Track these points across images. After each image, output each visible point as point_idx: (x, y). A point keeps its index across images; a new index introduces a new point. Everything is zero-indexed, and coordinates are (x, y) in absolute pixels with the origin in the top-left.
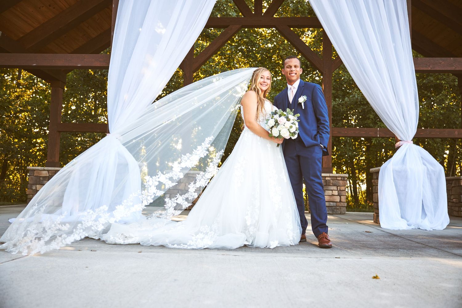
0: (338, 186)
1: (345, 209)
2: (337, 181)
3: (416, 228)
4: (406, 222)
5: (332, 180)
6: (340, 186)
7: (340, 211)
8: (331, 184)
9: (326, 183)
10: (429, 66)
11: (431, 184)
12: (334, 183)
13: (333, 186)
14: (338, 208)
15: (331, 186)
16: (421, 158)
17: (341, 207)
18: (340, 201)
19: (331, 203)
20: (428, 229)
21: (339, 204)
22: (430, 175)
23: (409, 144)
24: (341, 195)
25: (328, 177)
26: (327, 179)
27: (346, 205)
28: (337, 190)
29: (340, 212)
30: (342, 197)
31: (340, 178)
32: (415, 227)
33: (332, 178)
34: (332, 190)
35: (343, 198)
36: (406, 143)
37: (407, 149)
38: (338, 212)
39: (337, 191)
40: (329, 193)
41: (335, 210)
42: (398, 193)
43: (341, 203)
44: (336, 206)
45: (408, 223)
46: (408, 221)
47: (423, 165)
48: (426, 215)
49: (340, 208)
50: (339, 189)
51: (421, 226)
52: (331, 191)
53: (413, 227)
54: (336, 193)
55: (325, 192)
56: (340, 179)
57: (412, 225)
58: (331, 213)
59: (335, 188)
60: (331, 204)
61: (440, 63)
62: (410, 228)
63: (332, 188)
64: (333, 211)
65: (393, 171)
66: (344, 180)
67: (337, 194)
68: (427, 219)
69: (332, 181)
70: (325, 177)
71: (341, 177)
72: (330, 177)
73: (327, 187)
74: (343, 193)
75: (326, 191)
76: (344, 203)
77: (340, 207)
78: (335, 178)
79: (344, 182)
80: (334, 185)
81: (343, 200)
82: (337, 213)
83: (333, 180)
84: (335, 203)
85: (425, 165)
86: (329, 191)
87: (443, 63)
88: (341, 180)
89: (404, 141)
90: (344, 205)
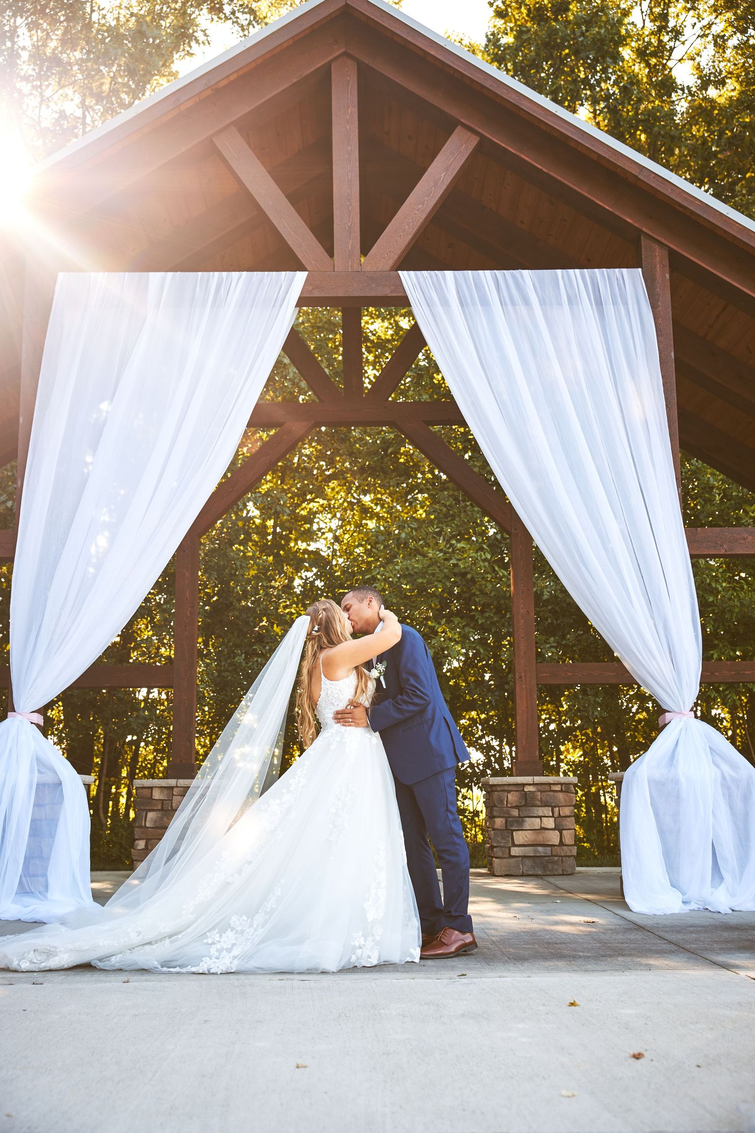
0: (556, 807)
1: (572, 861)
2: (552, 793)
3: (701, 907)
4: (680, 894)
5: (539, 791)
6: (559, 807)
7: (561, 869)
8: (539, 803)
9: (526, 800)
10: (721, 546)
11: (731, 808)
12: (544, 799)
13: (542, 806)
14: (557, 861)
15: (539, 806)
16: (708, 750)
17: (564, 858)
18: (561, 843)
19: (540, 849)
20: (724, 908)
21: (558, 850)
22: (729, 788)
23: (684, 719)
24: (561, 828)
25: (530, 785)
26: (527, 789)
27: (574, 851)
28: (553, 816)
29: (563, 870)
30: (564, 832)
31: (560, 786)
32: (699, 906)
33: (540, 787)
34: (540, 817)
35: (569, 836)
36: (680, 716)
37: (681, 730)
38: (557, 870)
39: (552, 820)
40: (533, 824)
41: (550, 866)
42: (661, 832)
43: (564, 848)
44: (552, 855)
45: (685, 897)
46: (684, 894)
47: (713, 766)
48: (722, 878)
49: (562, 861)
50: (556, 815)
51: (709, 904)
52: (538, 820)
53: (693, 906)
54: (550, 823)
55: (523, 821)
56: (558, 788)
57: (692, 903)
58: (540, 873)
59: (547, 811)
60: (538, 852)
61: (744, 539)
62: (687, 908)
63: (541, 811)
64: (544, 868)
65: (649, 781)
66: (567, 791)
67: (553, 826)
68: (722, 889)
69: (539, 793)
70: (524, 785)
71: (561, 784)
72: (534, 784)
73: (529, 810)
74: (568, 823)
75: (527, 819)
76: (572, 847)
77: (562, 856)
78: (547, 788)
79: (567, 796)
80: (545, 805)
81: (567, 841)
82: (556, 873)
83: (541, 792)
84: (549, 849)
85: (717, 766)
86: (533, 819)
87: (750, 538)
88: (561, 791)
89: (674, 712)
90: (571, 851)
